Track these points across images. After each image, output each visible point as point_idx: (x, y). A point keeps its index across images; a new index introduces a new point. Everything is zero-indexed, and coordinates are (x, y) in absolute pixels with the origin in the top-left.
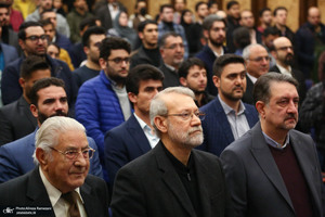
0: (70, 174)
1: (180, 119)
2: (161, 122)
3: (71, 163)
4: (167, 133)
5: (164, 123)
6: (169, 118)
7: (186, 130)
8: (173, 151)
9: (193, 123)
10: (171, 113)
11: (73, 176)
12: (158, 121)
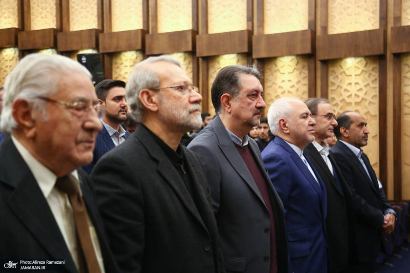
0: (77, 143)
1: (177, 93)
2: (149, 98)
3: (79, 124)
4: (157, 112)
5: (154, 99)
6: (162, 93)
7: (185, 108)
8: (164, 137)
9: (193, 99)
10: (165, 85)
11: (81, 147)
12: (145, 97)
